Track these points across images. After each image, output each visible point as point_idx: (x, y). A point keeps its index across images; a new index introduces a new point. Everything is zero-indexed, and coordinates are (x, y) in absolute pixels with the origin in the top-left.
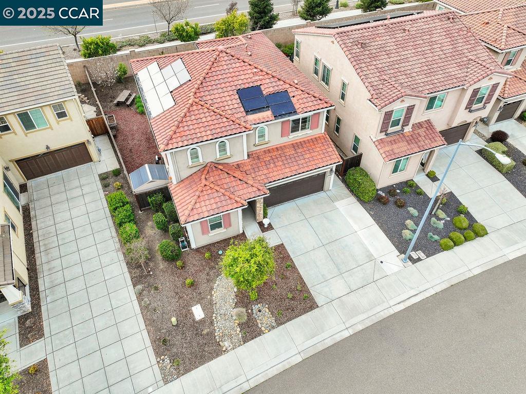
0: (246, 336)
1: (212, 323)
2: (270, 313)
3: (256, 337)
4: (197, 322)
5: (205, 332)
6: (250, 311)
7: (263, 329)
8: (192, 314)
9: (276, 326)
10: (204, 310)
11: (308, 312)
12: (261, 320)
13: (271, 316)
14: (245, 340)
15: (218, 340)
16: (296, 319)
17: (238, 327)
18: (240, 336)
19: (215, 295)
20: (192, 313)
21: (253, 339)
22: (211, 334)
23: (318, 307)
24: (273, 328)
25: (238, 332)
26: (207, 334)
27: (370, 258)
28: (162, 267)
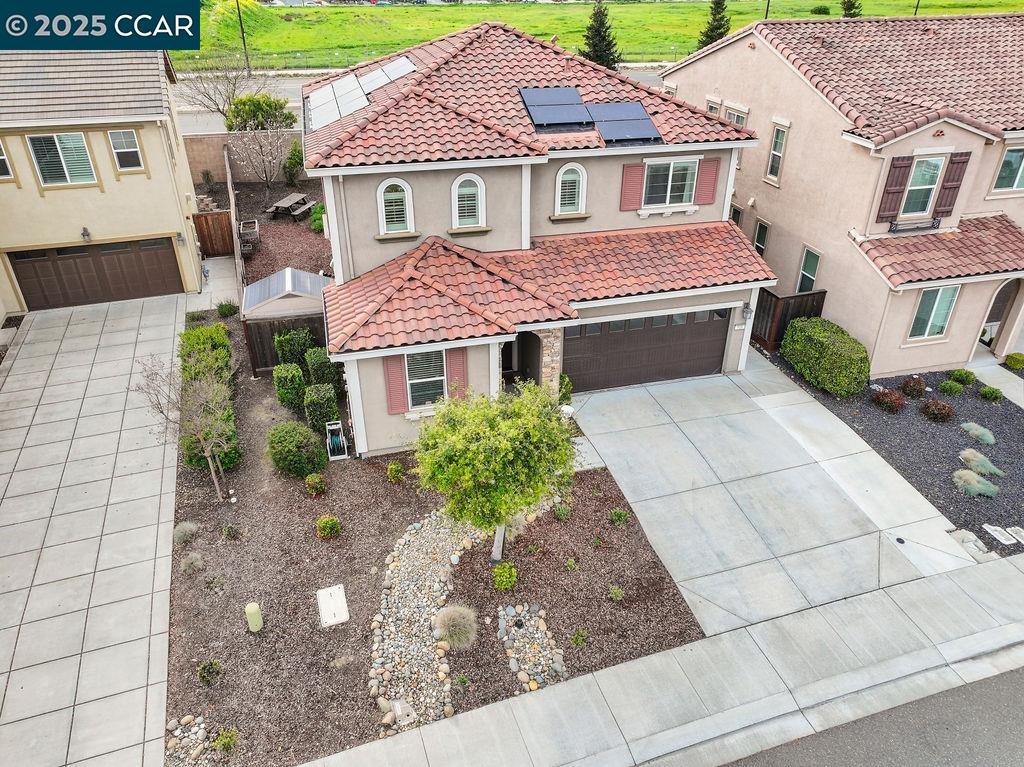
0: (466, 690)
1: (367, 638)
2: (550, 634)
3: (495, 699)
4: (322, 632)
5: (339, 663)
6: (488, 621)
7: (522, 676)
8: (314, 609)
9: (566, 675)
10: (350, 603)
11: (670, 646)
12: (518, 651)
13: (553, 642)
14: (461, 703)
15: (374, 691)
16: (630, 663)
17: (444, 660)
18: (447, 687)
19: (391, 567)
20: (315, 606)
21: (485, 702)
22: (357, 672)
23: (704, 636)
24: (556, 677)
25: (441, 675)
26: (346, 670)
27: (865, 527)
28: (266, 488)
